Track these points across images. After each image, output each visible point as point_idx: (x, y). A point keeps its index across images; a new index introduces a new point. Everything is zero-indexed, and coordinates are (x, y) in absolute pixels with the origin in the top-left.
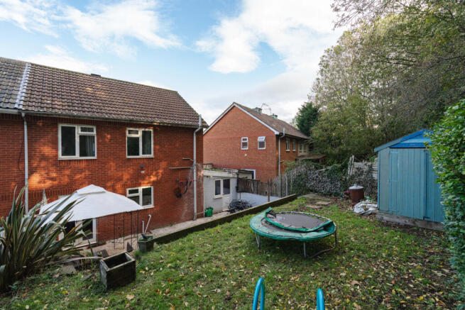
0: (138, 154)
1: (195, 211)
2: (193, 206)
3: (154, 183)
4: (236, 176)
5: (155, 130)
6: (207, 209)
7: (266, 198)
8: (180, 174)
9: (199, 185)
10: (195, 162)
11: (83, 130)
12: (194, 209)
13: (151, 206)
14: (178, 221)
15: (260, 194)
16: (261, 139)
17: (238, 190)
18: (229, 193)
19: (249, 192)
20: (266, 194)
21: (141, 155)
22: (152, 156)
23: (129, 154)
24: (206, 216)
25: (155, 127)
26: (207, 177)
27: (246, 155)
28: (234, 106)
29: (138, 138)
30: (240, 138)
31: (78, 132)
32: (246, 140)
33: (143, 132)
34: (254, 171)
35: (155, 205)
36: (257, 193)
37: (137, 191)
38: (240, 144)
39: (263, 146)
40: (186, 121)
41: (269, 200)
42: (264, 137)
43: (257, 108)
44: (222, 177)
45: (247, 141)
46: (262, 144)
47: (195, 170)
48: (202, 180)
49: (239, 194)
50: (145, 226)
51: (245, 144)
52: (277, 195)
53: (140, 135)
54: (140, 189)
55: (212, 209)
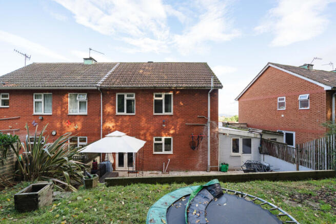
0: (162, 112)
1: (209, 164)
2: (207, 159)
3: (173, 135)
4: (259, 136)
5: (174, 94)
6: (222, 164)
7: (295, 165)
8: (195, 129)
9: (214, 141)
10: (209, 120)
11: (128, 96)
12: (207, 162)
13: (171, 152)
14: (193, 169)
15: (286, 160)
16: (304, 97)
17: (261, 151)
18: (250, 152)
19: (273, 156)
20: (293, 162)
21: (164, 113)
22: (172, 113)
23: (155, 112)
24: (220, 170)
25: (174, 91)
26: (224, 134)
27: (283, 116)
28: (269, 66)
29: (162, 100)
30: (276, 98)
31: (126, 98)
32: (283, 99)
33: (165, 95)
34: (294, 134)
35: (173, 152)
36: (283, 159)
37: (160, 140)
38: (276, 104)
39: (307, 106)
40: (201, 84)
41: (298, 169)
42: (308, 95)
43: (305, 65)
44: (241, 136)
45: (284, 101)
46: (304, 103)
47: (209, 127)
48: (217, 137)
49: (262, 156)
50: (165, 166)
51: (282, 105)
52: (309, 166)
53: (163, 98)
54: (163, 138)
55: (227, 165)
